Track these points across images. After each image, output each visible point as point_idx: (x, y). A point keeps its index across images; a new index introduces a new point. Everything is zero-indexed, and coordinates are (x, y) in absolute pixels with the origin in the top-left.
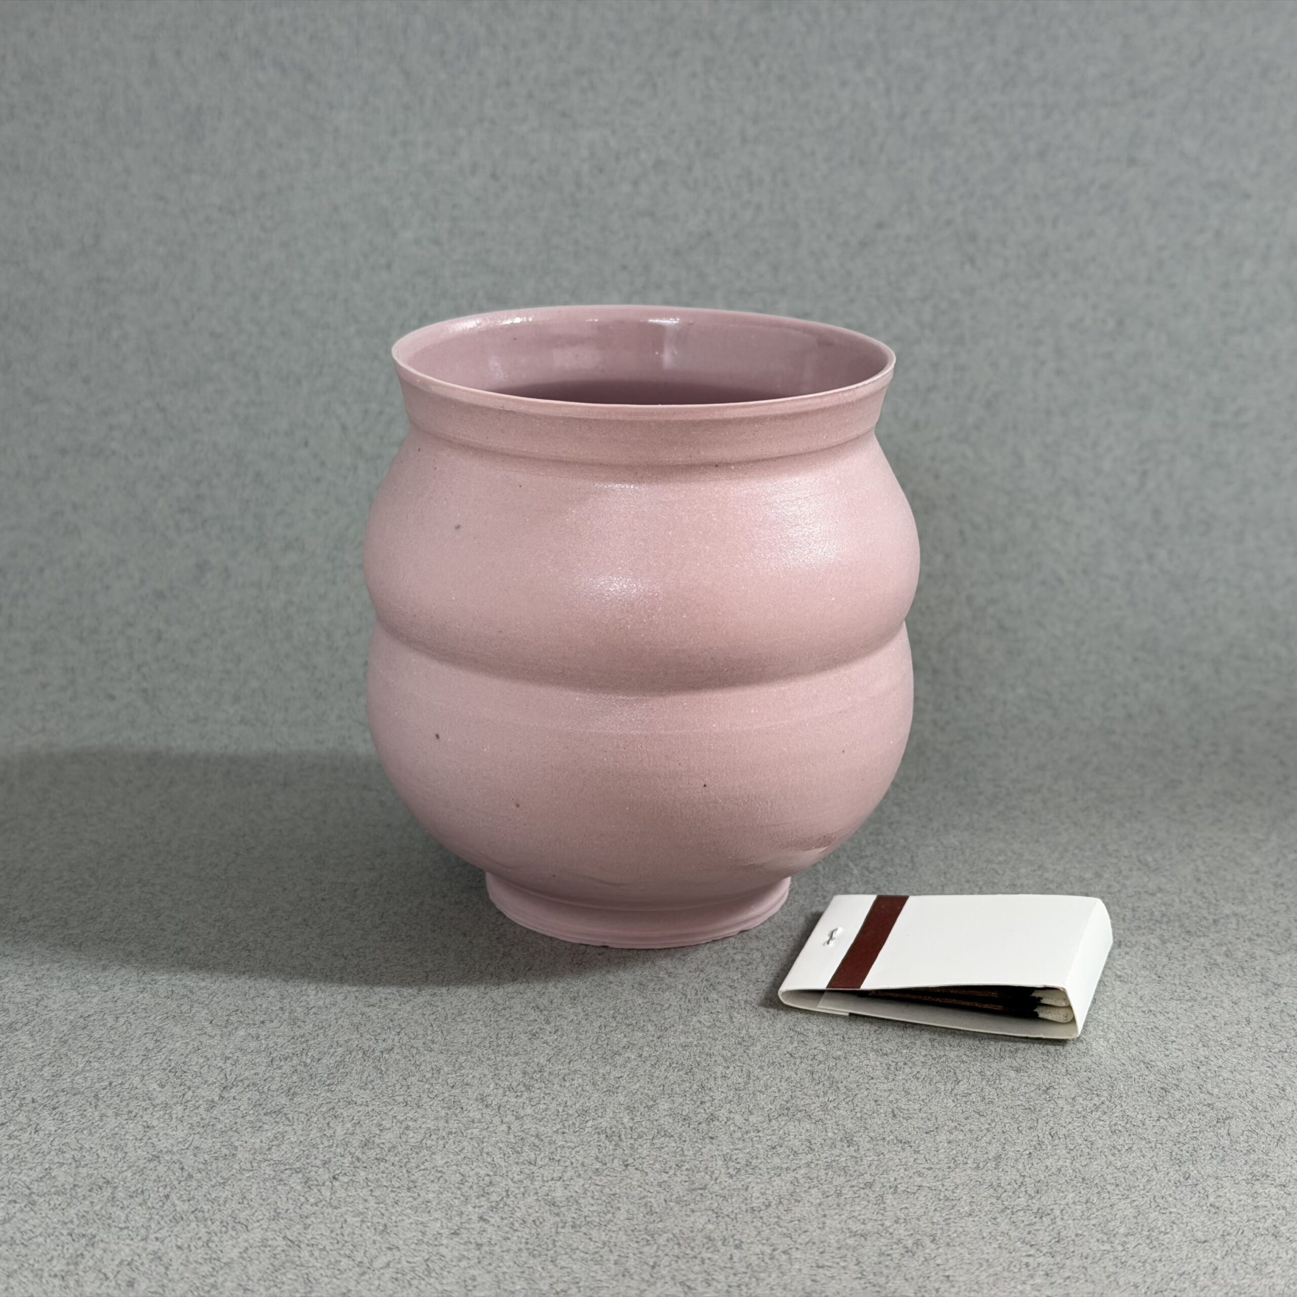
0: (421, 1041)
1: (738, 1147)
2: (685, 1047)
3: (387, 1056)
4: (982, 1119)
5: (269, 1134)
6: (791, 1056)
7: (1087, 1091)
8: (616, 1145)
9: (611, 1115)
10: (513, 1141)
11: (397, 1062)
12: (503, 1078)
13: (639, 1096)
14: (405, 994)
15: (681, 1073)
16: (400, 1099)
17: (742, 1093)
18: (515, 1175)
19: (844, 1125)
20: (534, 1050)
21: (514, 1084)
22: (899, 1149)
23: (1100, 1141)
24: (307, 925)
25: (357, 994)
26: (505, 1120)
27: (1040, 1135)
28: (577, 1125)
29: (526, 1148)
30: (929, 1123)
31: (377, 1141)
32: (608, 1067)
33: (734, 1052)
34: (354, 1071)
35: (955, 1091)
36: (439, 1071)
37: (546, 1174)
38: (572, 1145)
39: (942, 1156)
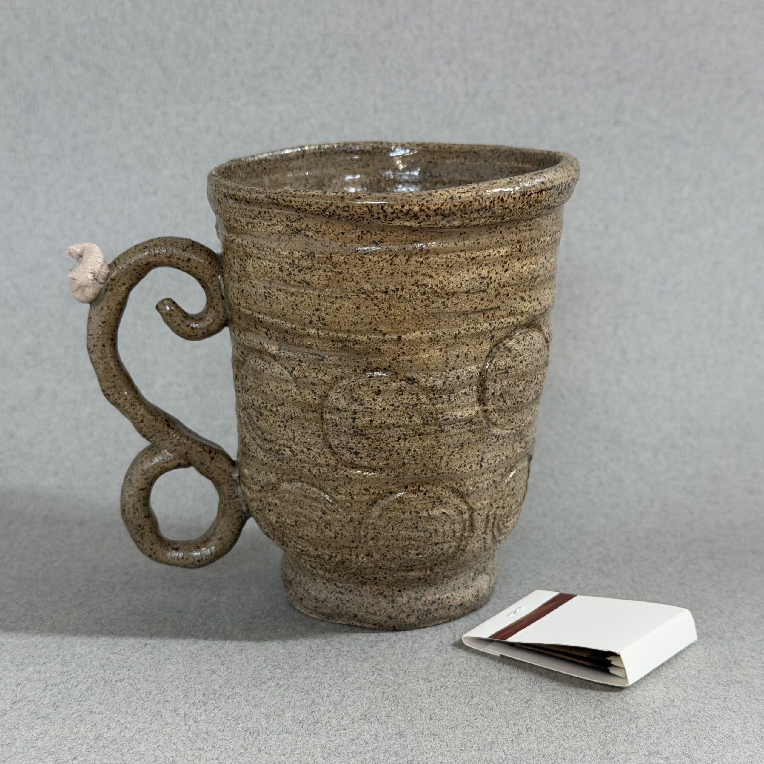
0: (142, 675)
1: (331, 739)
2: (306, 678)
3: (119, 683)
4: (485, 720)
5: (38, 731)
6: (372, 683)
7: (552, 702)
8: (256, 738)
9: (255, 720)
10: (191, 735)
11: (125, 687)
12: (190, 698)
13: (274, 708)
14: (137, 647)
15: (302, 694)
16: (124, 710)
17: (338, 706)
18: (189, 757)
19: (399, 725)
20: (212, 681)
21: (197, 702)
22: (432, 739)
23: (556, 732)
24: (81, 606)
25: (106, 647)
26: (188, 723)
27: (520, 729)
28: (233, 725)
29: (198, 740)
30: (452, 722)
31: (105, 735)
32: (257, 691)
33: (336, 681)
34: (97, 693)
35: (471, 703)
36: (150, 693)
37: (209, 755)
38: (228, 738)
39: (457, 743)
